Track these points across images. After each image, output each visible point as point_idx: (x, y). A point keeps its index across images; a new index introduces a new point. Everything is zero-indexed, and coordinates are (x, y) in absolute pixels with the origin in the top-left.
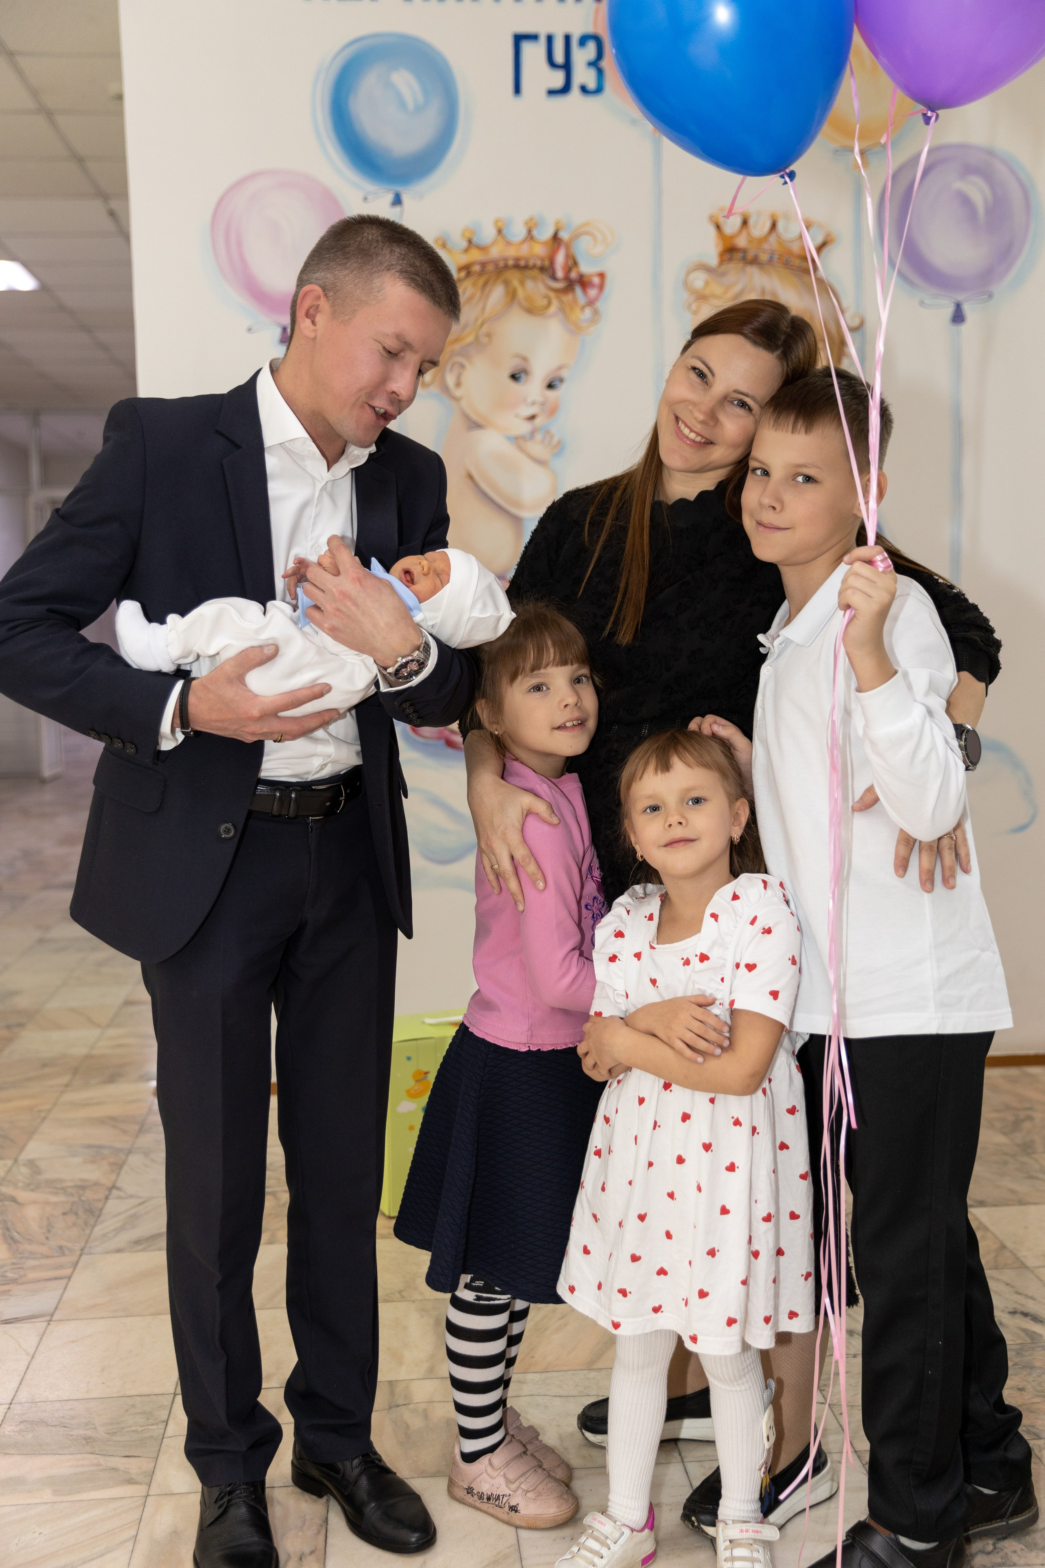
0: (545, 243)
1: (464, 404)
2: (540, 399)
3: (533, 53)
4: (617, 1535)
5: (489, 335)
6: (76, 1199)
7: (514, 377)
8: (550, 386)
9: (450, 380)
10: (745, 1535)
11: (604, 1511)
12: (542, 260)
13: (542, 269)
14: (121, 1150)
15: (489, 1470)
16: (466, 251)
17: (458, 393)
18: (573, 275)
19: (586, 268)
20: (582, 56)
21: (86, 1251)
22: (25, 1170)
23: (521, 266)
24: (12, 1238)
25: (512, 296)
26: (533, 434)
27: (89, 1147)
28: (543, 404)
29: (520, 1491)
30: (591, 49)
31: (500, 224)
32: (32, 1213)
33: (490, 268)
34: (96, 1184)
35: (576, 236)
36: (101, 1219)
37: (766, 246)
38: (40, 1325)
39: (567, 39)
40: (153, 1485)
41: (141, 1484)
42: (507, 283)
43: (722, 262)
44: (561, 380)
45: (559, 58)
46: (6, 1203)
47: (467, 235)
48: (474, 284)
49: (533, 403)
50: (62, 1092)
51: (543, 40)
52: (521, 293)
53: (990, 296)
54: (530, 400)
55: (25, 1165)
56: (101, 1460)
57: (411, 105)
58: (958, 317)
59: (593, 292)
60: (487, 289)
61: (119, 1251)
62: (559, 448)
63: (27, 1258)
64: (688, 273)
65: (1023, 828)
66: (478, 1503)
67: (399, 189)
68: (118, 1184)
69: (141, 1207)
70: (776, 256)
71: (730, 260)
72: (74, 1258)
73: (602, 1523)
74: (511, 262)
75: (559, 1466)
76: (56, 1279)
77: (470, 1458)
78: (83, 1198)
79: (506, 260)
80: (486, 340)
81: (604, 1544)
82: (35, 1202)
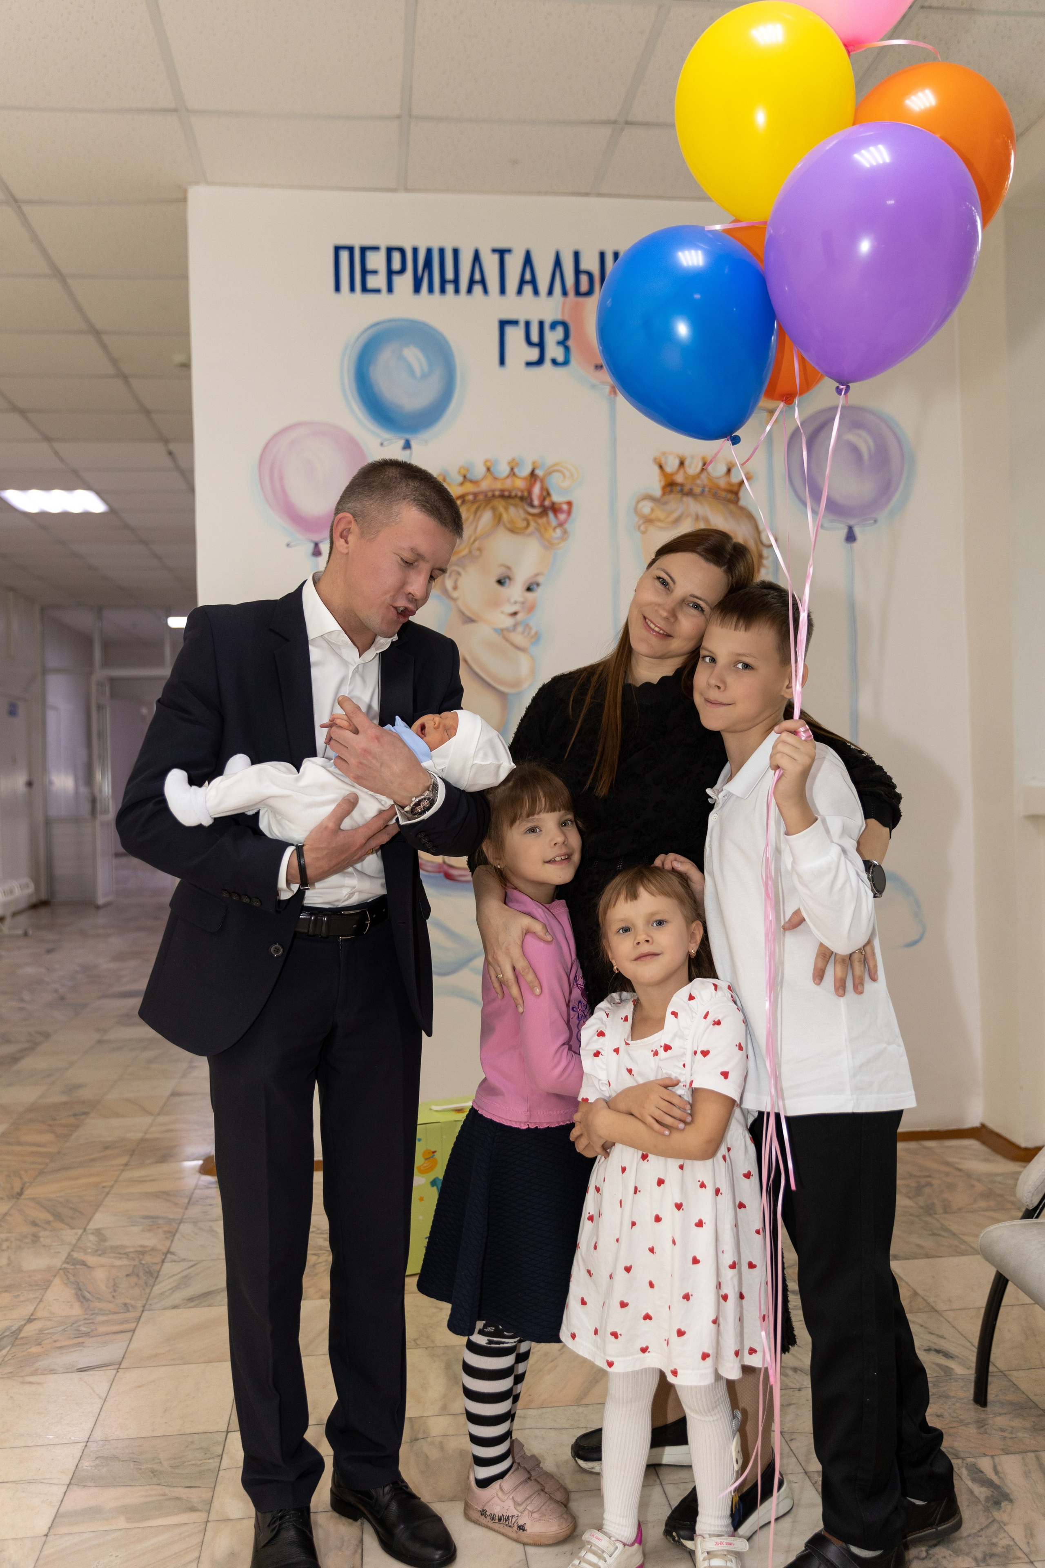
0: (524, 479)
1: (459, 603)
2: (520, 599)
3: (515, 335)
4: (612, 1549)
5: (479, 549)
6: (136, 1263)
7: (500, 582)
8: (529, 589)
9: (449, 584)
10: (720, 1547)
11: (600, 1528)
12: (522, 491)
13: (522, 498)
14: (173, 1220)
15: (500, 1494)
16: (462, 484)
17: (455, 594)
18: (547, 503)
19: (556, 498)
20: (552, 338)
21: (147, 1307)
22: (92, 1238)
23: (506, 496)
24: (84, 1297)
25: (498, 519)
26: (515, 626)
27: (146, 1217)
28: (523, 603)
29: (526, 1512)
30: (560, 332)
31: (488, 464)
32: (100, 1275)
33: (481, 497)
34: (153, 1249)
35: (549, 473)
36: (159, 1279)
37: (698, 482)
38: (111, 1373)
39: (541, 324)
40: (213, 1512)
41: (201, 1511)
42: (494, 509)
43: (664, 494)
44: (538, 585)
45: (535, 338)
46: (78, 1267)
47: (463, 472)
48: (468, 510)
49: (516, 603)
50: (123, 1171)
51: (522, 325)
52: (505, 517)
53: (876, 521)
54: (512, 600)
55: (92, 1233)
56: (167, 1490)
57: (418, 373)
58: (851, 537)
59: (562, 517)
60: (478, 514)
61: (175, 1307)
62: (536, 638)
63: (97, 1314)
64: (638, 502)
65: (914, 943)
66: (490, 1524)
67: (408, 436)
68: (172, 1250)
69: (193, 1269)
70: (707, 489)
71: (671, 492)
72: (138, 1314)
73: (598, 1539)
74: (497, 493)
75: (558, 1489)
76: (122, 1332)
77: (483, 1484)
78: (143, 1262)
79: (493, 491)
80: (478, 553)
81: (601, 1557)
82: (102, 1266)
